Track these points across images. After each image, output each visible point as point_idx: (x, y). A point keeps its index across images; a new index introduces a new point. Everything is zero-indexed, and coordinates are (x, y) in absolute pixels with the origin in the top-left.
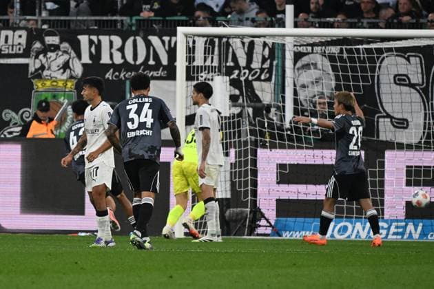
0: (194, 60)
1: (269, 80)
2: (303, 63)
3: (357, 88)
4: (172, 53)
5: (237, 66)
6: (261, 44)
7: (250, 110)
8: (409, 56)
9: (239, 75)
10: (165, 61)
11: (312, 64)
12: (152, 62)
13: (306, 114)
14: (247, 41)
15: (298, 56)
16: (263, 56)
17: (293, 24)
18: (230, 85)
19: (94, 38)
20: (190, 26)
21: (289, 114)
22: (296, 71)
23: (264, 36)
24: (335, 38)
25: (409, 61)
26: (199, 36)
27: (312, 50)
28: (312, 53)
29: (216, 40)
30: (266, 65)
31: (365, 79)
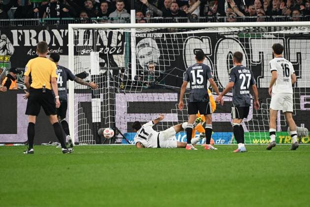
0: (78, 43)
1: (121, 53)
2: (141, 44)
3: (172, 57)
4: (66, 39)
5: (102, 46)
6: (117, 34)
7: (111, 71)
8: (202, 38)
9: (103, 51)
10: (61, 44)
11: (146, 44)
12: (54, 45)
13: (142, 73)
14: (108, 31)
15: (138, 40)
16: (118, 40)
17: (135, 21)
18: (100, 57)
19: (21, 31)
20: (76, 23)
21: (134, 74)
22: (137, 49)
23: (119, 29)
24: (159, 29)
25: (202, 41)
26: (81, 29)
27: (147, 35)
28: (147, 37)
29: (91, 31)
30: (120, 44)
31: (176, 52)
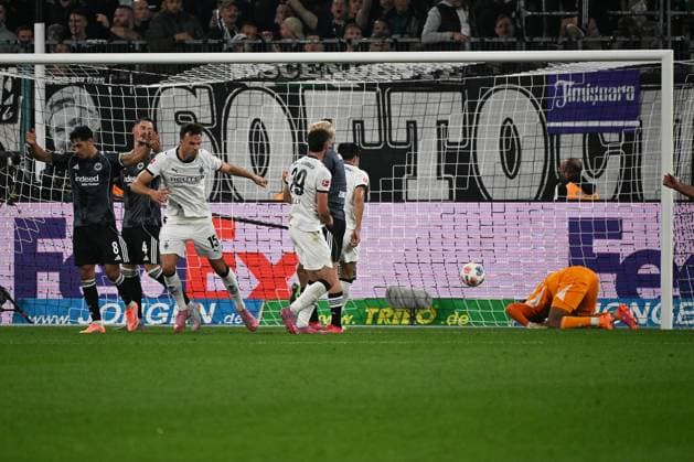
1: (12, 120)
6: (2, 78)
8: (195, 87)
11: (68, 99)
15: (50, 90)
16: (5, 90)
17: (43, 48)
25: (195, 94)
27: (70, 81)
30: (10, 101)
